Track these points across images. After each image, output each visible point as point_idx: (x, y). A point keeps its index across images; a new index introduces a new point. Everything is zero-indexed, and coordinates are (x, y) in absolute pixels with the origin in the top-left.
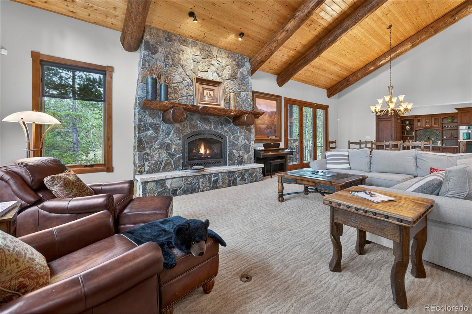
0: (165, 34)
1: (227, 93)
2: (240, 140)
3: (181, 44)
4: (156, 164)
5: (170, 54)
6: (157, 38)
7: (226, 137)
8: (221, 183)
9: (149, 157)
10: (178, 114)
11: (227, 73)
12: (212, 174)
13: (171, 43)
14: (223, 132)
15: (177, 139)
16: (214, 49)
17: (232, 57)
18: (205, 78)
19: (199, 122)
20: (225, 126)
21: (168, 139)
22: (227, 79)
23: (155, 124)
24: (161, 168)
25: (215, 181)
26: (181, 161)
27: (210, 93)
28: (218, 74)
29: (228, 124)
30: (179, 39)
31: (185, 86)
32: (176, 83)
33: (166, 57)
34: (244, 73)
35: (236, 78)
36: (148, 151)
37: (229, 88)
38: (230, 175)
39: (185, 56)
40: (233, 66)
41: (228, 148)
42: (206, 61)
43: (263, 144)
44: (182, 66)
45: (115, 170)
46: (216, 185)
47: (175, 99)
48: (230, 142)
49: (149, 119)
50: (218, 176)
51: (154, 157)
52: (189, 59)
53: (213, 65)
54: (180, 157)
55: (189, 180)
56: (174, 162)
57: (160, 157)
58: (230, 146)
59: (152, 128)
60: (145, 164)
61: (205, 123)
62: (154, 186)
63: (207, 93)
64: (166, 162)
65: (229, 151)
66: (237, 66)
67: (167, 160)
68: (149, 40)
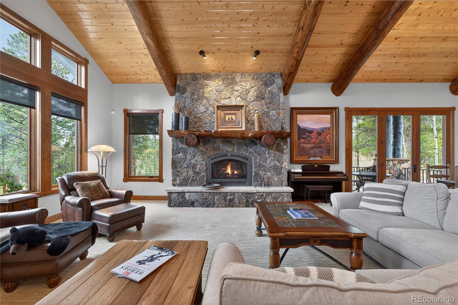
0: (192, 76)
1: (252, 114)
2: (268, 161)
3: (206, 79)
4: (184, 179)
5: (196, 91)
6: (186, 81)
7: (252, 159)
8: (237, 202)
9: (180, 174)
10: (190, 140)
11: (252, 94)
12: (228, 193)
13: (196, 82)
14: (247, 153)
15: (201, 160)
16: (237, 75)
17: (257, 77)
18: (228, 104)
19: (221, 145)
20: (250, 148)
21: (194, 160)
22: (252, 101)
23: (184, 148)
24: (189, 183)
25: (231, 200)
26: (205, 179)
27: (232, 117)
28: (241, 98)
29: (254, 146)
30: (204, 76)
31: (209, 115)
32: (201, 113)
33: (193, 94)
34: (274, 91)
35: (263, 98)
36: (179, 169)
37: (254, 110)
38: (249, 196)
39: (209, 89)
40: (260, 87)
41: (253, 169)
42: (229, 88)
43: (302, 167)
44: (206, 98)
45: (164, 181)
46: (231, 204)
47: (200, 127)
48: (256, 163)
49: (180, 145)
50: (234, 195)
51: (184, 174)
52: (212, 90)
53: (236, 91)
54: (203, 175)
55: (205, 196)
56: (199, 179)
57: (187, 174)
58: (256, 167)
59: (182, 151)
60: (176, 179)
61: (227, 145)
62: (176, 196)
63: (229, 117)
64: (192, 178)
65: (255, 172)
66: (265, 85)
67: (193, 177)
68: (180, 84)
